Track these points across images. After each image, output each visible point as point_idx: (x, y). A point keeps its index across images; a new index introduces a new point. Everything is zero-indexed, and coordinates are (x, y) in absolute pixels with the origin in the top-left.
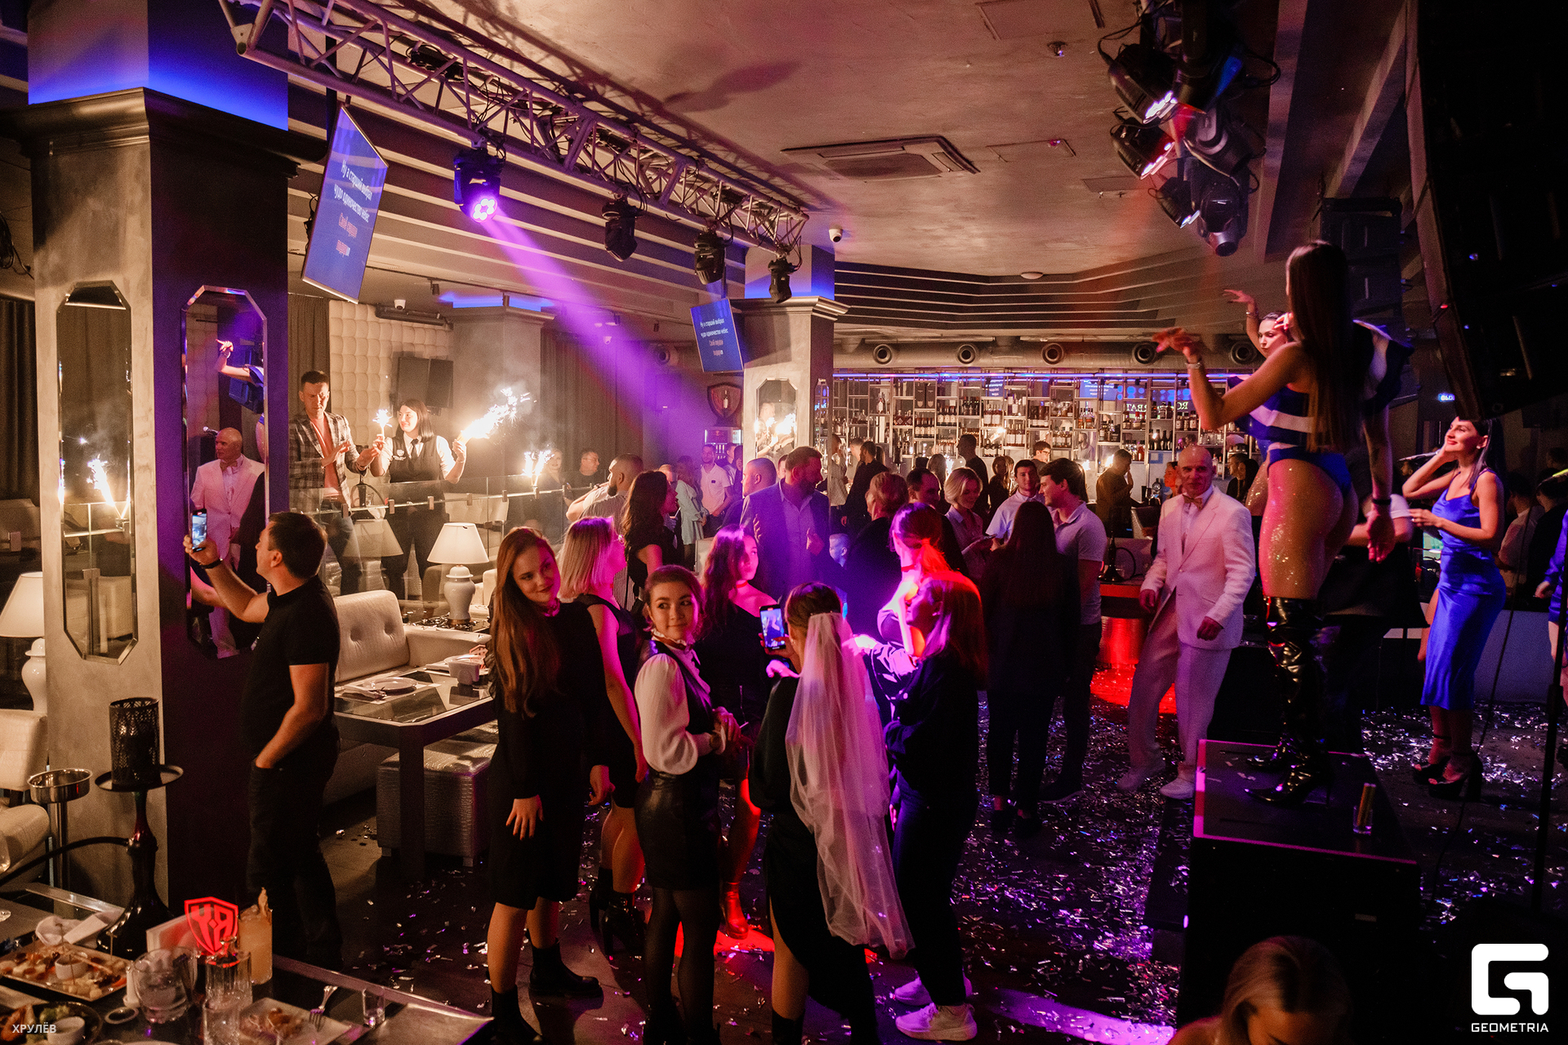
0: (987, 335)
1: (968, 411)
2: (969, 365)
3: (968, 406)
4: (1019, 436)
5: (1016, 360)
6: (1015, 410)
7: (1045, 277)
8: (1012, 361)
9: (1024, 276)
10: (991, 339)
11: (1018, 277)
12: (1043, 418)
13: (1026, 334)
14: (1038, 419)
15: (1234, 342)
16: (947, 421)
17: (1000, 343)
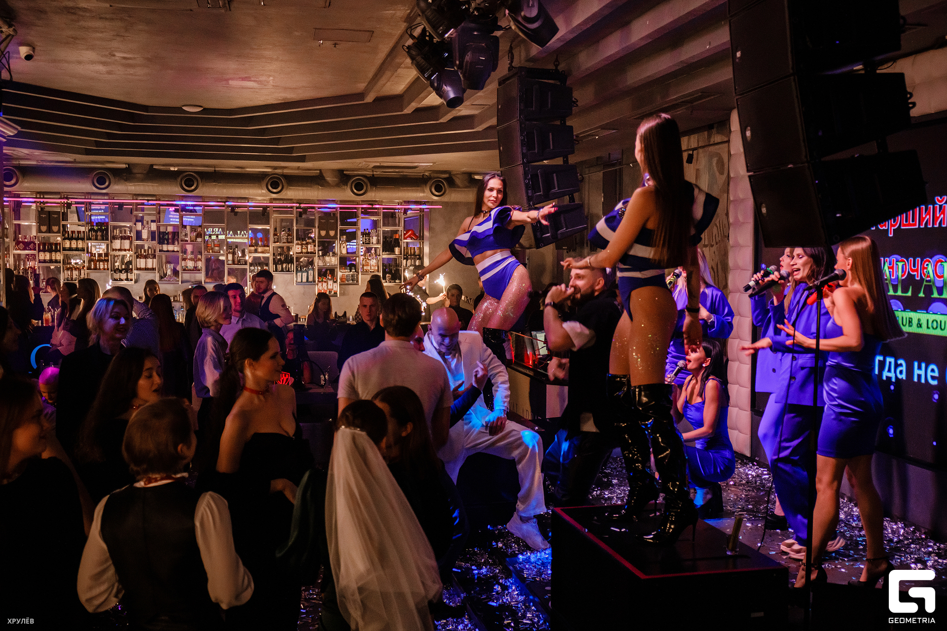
0: (120, 162)
1: (97, 236)
2: (104, 191)
3: (96, 231)
4: (150, 261)
5: (151, 188)
6: (145, 235)
7: (206, 111)
8: (147, 188)
9: (184, 108)
10: (124, 166)
11: (179, 110)
12: (173, 244)
13: (158, 162)
14: (168, 244)
15: (349, 177)
16: (74, 246)
17: (135, 171)
